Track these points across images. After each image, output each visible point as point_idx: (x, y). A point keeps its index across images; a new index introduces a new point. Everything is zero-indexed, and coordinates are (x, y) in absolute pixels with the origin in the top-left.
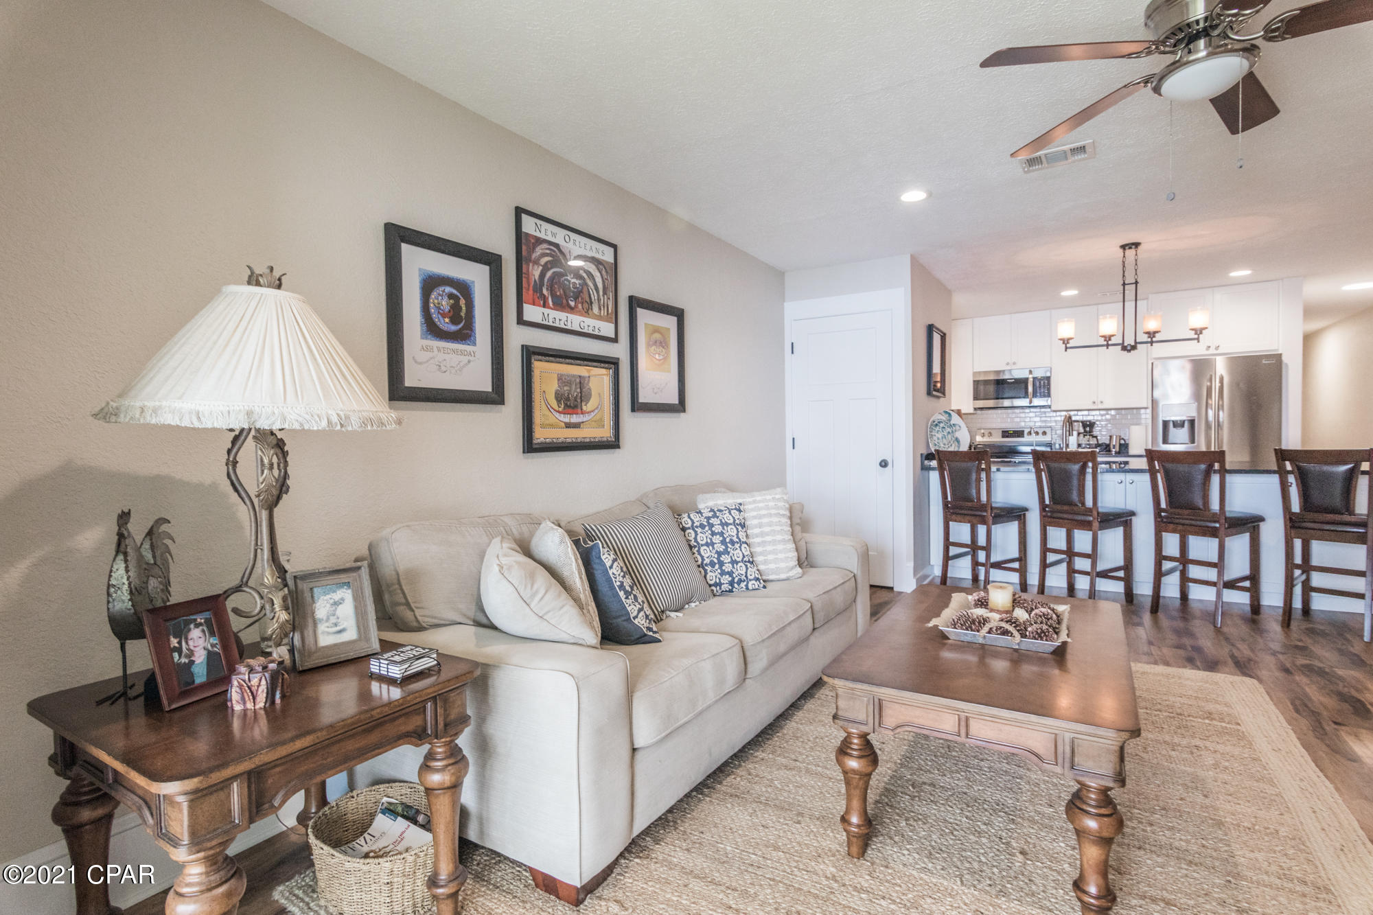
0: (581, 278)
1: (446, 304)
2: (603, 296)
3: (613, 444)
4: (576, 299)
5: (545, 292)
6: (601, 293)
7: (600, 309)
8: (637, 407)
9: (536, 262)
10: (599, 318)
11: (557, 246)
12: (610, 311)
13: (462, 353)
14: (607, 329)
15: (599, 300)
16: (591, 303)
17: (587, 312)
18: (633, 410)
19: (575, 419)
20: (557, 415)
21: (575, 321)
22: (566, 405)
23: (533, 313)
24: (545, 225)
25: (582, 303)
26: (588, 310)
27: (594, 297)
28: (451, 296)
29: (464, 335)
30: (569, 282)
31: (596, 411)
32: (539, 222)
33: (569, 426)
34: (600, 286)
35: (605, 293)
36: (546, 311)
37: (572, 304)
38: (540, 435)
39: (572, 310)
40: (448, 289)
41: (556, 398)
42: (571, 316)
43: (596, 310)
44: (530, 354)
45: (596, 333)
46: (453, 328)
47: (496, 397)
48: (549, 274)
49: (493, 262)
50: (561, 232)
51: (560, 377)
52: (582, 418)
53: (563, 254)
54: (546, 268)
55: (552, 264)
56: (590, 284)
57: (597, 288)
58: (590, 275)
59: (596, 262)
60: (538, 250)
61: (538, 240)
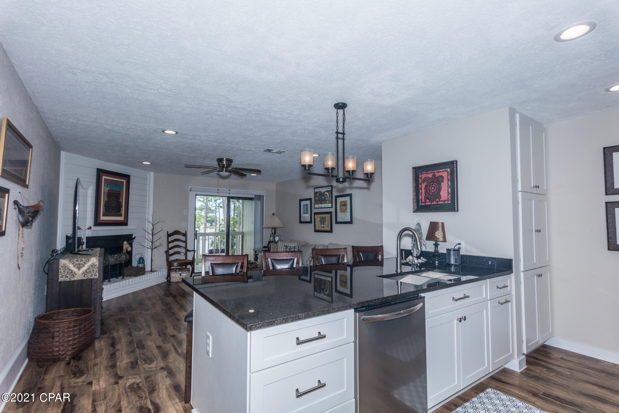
0: (325, 196)
3: (331, 231)
4: (323, 201)
8: (337, 223)
9: (317, 197)
11: (320, 192)
12: (330, 201)
13: (307, 215)
14: (330, 205)
15: (328, 199)
17: (326, 203)
18: (336, 223)
20: (320, 225)
21: (323, 205)
22: (321, 223)
23: (316, 206)
24: (319, 189)
25: (325, 201)
28: (306, 207)
29: (307, 213)
30: (322, 198)
31: (327, 224)
32: (317, 189)
33: (322, 227)
34: (328, 196)
35: (329, 197)
36: (318, 205)
38: (317, 228)
39: (322, 203)
41: (319, 222)
43: (327, 202)
44: (315, 214)
45: (328, 207)
47: (310, 222)
48: (319, 198)
49: (310, 199)
50: (321, 189)
51: (320, 218)
52: (325, 226)
53: (321, 193)
54: (319, 197)
55: (319, 196)
56: (326, 197)
57: (327, 197)
58: (326, 194)
59: (327, 191)
60: (317, 194)
61: (317, 192)
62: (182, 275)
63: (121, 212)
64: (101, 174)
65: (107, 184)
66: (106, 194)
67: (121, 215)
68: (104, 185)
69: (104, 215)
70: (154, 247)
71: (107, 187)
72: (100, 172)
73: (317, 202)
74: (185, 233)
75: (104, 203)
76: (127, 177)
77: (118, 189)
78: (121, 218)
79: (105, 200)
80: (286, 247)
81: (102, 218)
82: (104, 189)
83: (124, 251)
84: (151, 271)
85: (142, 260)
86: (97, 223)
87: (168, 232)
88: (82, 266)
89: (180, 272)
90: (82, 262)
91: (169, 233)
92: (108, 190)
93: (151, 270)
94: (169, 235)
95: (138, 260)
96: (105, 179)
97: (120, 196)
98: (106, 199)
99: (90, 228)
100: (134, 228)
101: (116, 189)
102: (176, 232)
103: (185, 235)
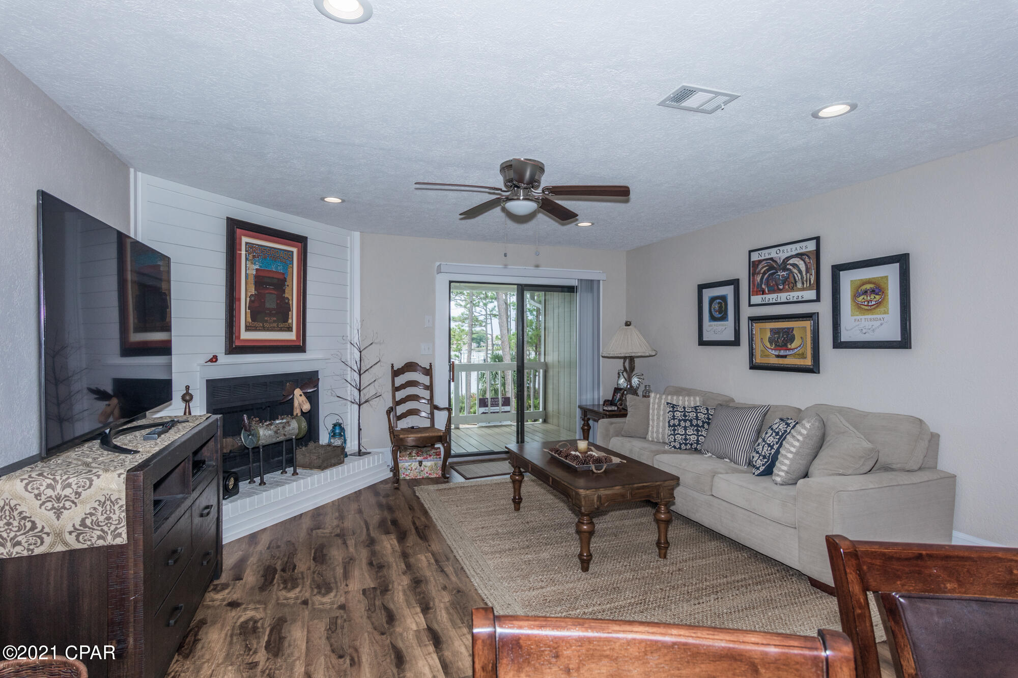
0: (789, 269)
1: (717, 307)
2: (806, 274)
3: (814, 369)
4: (784, 284)
5: (763, 286)
6: (804, 273)
7: (803, 284)
8: (838, 344)
9: (759, 273)
10: (803, 289)
11: (772, 259)
12: (812, 282)
13: (723, 325)
14: (811, 294)
15: (802, 277)
16: (796, 282)
17: (792, 289)
18: (834, 347)
19: (782, 353)
20: (770, 351)
21: (783, 297)
22: (776, 345)
23: (756, 299)
24: (763, 252)
25: (789, 285)
26: (793, 288)
27: (798, 277)
28: (719, 303)
29: (724, 318)
30: (779, 275)
31: (799, 348)
32: (760, 252)
33: (778, 356)
34: (803, 269)
35: (807, 271)
36: (764, 296)
37: (781, 287)
38: (758, 360)
39: (780, 291)
40: (718, 301)
41: (769, 342)
42: (779, 295)
43: (799, 285)
44: (753, 319)
45: (800, 299)
46: (720, 316)
47: (736, 342)
48: (767, 276)
49: (735, 283)
50: (774, 250)
51: (771, 330)
52: (788, 353)
53: (775, 262)
54: (764, 273)
55: (768, 270)
56: (795, 271)
57: (800, 272)
58: (794, 265)
59: (800, 256)
60: (760, 267)
61: (760, 261)
62: (424, 463)
63: (290, 321)
64: (238, 231)
65: (254, 257)
66: (252, 280)
67: (289, 329)
68: (247, 259)
69: (248, 329)
70: (363, 400)
71: (255, 264)
72: (235, 227)
73: (756, 289)
74: (428, 368)
75: (248, 299)
76: (301, 241)
77: (280, 269)
78: (291, 336)
79: (249, 294)
80: (673, 407)
81: (246, 335)
82: (247, 269)
83: (297, 411)
84: (360, 453)
85: (338, 430)
86: (234, 347)
87: (392, 367)
88: (68, 504)
89: (419, 458)
90: (68, 491)
91: (395, 368)
92: (257, 270)
93: (360, 450)
94: (396, 373)
95: (330, 427)
96: (247, 243)
97: (286, 284)
98: (252, 291)
99: (214, 359)
100: (320, 356)
101: (276, 267)
102: (410, 367)
103: (428, 372)
